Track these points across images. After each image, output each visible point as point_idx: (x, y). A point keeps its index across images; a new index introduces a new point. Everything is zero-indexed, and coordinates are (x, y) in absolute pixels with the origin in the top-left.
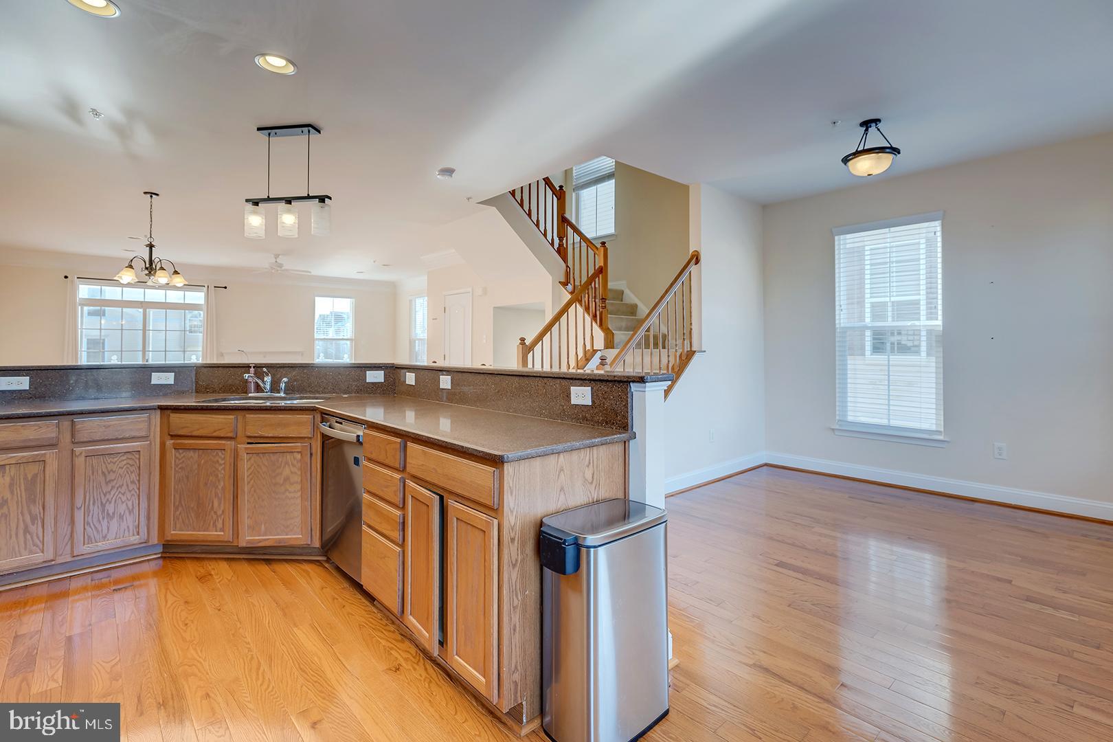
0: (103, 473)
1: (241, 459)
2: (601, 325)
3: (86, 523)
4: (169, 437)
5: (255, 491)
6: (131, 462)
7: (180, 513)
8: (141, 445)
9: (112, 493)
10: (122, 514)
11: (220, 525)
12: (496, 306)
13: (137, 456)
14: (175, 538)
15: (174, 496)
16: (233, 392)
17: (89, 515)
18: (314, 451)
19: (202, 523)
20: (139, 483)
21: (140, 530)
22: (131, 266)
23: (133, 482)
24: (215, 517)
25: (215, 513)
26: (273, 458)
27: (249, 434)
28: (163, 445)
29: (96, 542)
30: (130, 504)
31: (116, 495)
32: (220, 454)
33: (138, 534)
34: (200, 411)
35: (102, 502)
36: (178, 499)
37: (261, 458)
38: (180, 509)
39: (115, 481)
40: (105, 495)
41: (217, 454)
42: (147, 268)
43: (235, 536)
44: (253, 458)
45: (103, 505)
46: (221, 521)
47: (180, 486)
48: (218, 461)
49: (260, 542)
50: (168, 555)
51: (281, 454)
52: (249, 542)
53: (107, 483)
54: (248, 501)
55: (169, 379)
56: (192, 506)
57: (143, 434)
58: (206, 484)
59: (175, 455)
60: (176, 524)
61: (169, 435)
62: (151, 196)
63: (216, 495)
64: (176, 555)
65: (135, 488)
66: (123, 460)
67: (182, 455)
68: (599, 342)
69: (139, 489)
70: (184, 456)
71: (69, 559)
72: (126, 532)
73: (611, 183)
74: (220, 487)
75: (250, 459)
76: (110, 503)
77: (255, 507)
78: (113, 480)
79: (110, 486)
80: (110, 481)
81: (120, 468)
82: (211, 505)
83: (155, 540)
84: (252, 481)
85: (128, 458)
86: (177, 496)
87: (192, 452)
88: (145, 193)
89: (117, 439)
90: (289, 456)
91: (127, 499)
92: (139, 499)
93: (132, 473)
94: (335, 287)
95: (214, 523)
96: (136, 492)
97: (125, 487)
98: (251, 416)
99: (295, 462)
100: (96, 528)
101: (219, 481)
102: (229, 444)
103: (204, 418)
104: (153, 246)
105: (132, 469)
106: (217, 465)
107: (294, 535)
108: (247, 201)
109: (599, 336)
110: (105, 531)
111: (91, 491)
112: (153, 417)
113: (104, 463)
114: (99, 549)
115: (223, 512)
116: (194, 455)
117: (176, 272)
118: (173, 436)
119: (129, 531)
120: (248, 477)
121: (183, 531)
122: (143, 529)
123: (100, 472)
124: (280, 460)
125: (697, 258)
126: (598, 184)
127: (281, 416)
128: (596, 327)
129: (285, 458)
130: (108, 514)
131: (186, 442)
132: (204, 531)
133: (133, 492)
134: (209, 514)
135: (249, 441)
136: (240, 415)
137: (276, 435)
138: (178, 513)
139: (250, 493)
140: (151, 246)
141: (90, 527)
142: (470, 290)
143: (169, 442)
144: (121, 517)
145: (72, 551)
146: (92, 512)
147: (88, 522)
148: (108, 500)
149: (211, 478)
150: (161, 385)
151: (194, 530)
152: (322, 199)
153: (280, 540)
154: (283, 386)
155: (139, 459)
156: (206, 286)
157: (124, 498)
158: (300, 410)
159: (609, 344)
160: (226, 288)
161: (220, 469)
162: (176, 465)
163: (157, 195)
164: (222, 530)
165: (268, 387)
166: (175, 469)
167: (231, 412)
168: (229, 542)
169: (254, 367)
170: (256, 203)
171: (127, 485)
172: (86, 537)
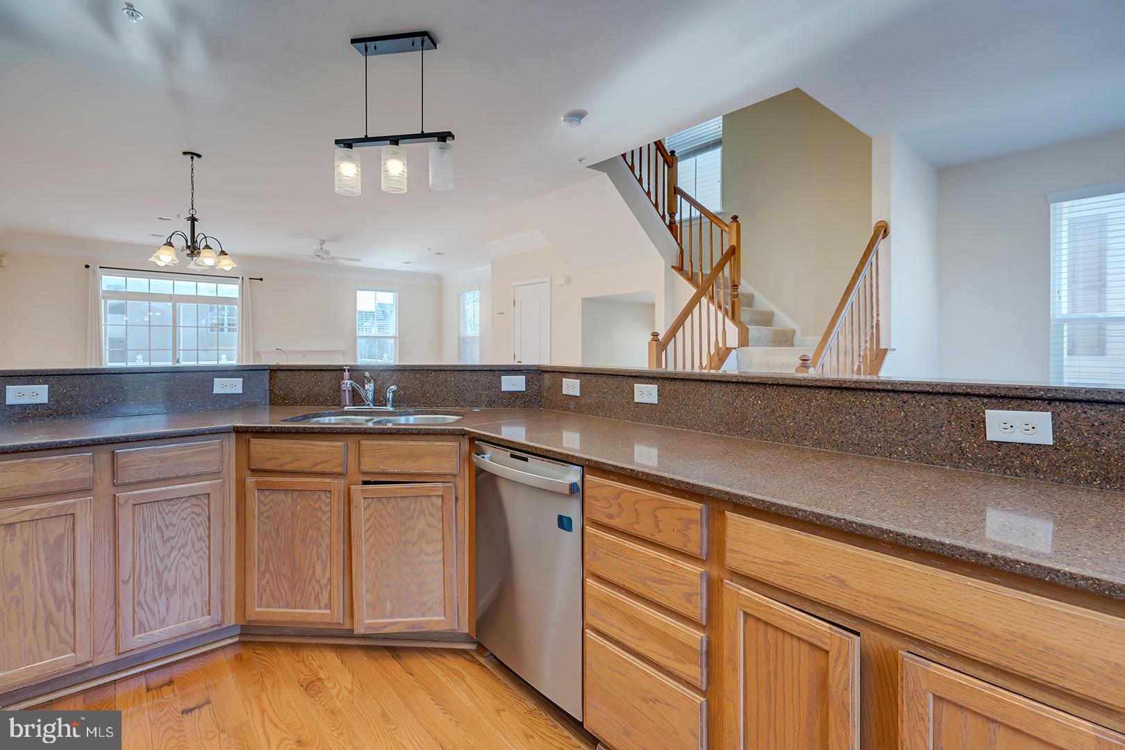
0: (158, 527)
1: (356, 507)
2: (733, 318)
3: (137, 603)
4: (249, 472)
5: (376, 553)
6: (197, 510)
7: (268, 582)
8: (211, 485)
9: (172, 556)
10: (186, 587)
11: (324, 599)
12: (583, 297)
13: (206, 501)
14: (261, 618)
15: (259, 556)
16: (321, 404)
17: (140, 591)
18: (460, 494)
19: (298, 597)
20: (209, 540)
21: (212, 608)
22: (169, 244)
23: (200, 539)
24: (317, 588)
25: (318, 582)
26: (402, 504)
27: (364, 468)
28: (241, 486)
29: (152, 630)
30: (197, 570)
31: (177, 560)
32: (324, 497)
33: (209, 614)
34: (294, 436)
35: (157, 571)
36: (264, 563)
37: (384, 506)
38: (267, 576)
39: (176, 539)
40: (162, 561)
41: (319, 498)
42: (188, 247)
43: (347, 614)
44: (372, 505)
45: (160, 575)
46: (326, 594)
47: (266, 543)
48: (320, 508)
49: (385, 627)
50: (248, 639)
51: (414, 499)
52: (369, 627)
53: (164, 542)
54: (366, 567)
55: (234, 386)
56: (284, 571)
57: (214, 469)
58: (304, 540)
59: (259, 499)
60: (261, 598)
61: (250, 469)
62: (192, 158)
63: (319, 556)
64: (261, 639)
65: (204, 548)
66: (186, 508)
67: (269, 499)
68: (733, 339)
69: (209, 549)
70: (272, 500)
71: (114, 658)
72: (193, 610)
73: (717, 153)
74: (324, 545)
75: (369, 506)
76: (170, 570)
77: (376, 576)
78: (173, 538)
79: (169, 546)
80: (168, 539)
81: (182, 519)
82: (311, 571)
83: (231, 620)
84: (373, 537)
85: (193, 505)
86: (263, 558)
87: (282, 494)
88: (185, 153)
89: (177, 478)
90: (424, 502)
91: (194, 563)
92: (209, 563)
93: (198, 525)
94: (378, 279)
95: (317, 598)
96: (205, 553)
97: (189, 547)
98: (367, 443)
99: (434, 511)
100: (150, 609)
101: (322, 536)
102: (338, 484)
103: (300, 446)
104: (196, 220)
105: (198, 520)
106: (319, 514)
107: (433, 616)
108: (337, 142)
109: (732, 331)
110: (163, 613)
111: (143, 556)
112: (226, 443)
113: (161, 513)
114: (156, 639)
115: (330, 580)
116: (286, 499)
117: (223, 253)
118: (254, 472)
119: (196, 610)
120: (366, 532)
121: (271, 606)
122: (216, 607)
123: (154, 526)
124: (412, 506)
125: (885, 231)
126: (698, 154)
127: (412, 443)
128: (728, 321)
129: (419, 504)
130: (167, 588)
131: (275, 479)
132: (302, 608)
133: (201, 553)
134: (309, 584)
135: (366, 479)
136: (352, 441)
137: (406, 471)
138: (264, 582)
139: (369, 555)
140: (193, 220)
141: (143, 609)
142: (548, 279)
143: (251, 481)
144: (185, 590)
145: (117, 647)
146: (144, 586)
147: (139, 600)
148: (166, 566)
149: (311, 532)
150: (226, 395)
151: (288, 606)
152: (443, 137)
153: (414, 625)
154: (390, 395)
155: (209, 505)
156: (241, 278)
157: (189, 563)
158: (442, 434)
159: (744, 341)
160: (261, 279)
161: (324, 519)
162: (261, 513)
163: (199, 156)
164: (329, 606)
165: (370, 397)
166: (259, 518)
167: (337, 437)
168: (340, 623)
169: (349, 371)
170: (348, 144)
171: (193, 544)
172: (137, 623)
